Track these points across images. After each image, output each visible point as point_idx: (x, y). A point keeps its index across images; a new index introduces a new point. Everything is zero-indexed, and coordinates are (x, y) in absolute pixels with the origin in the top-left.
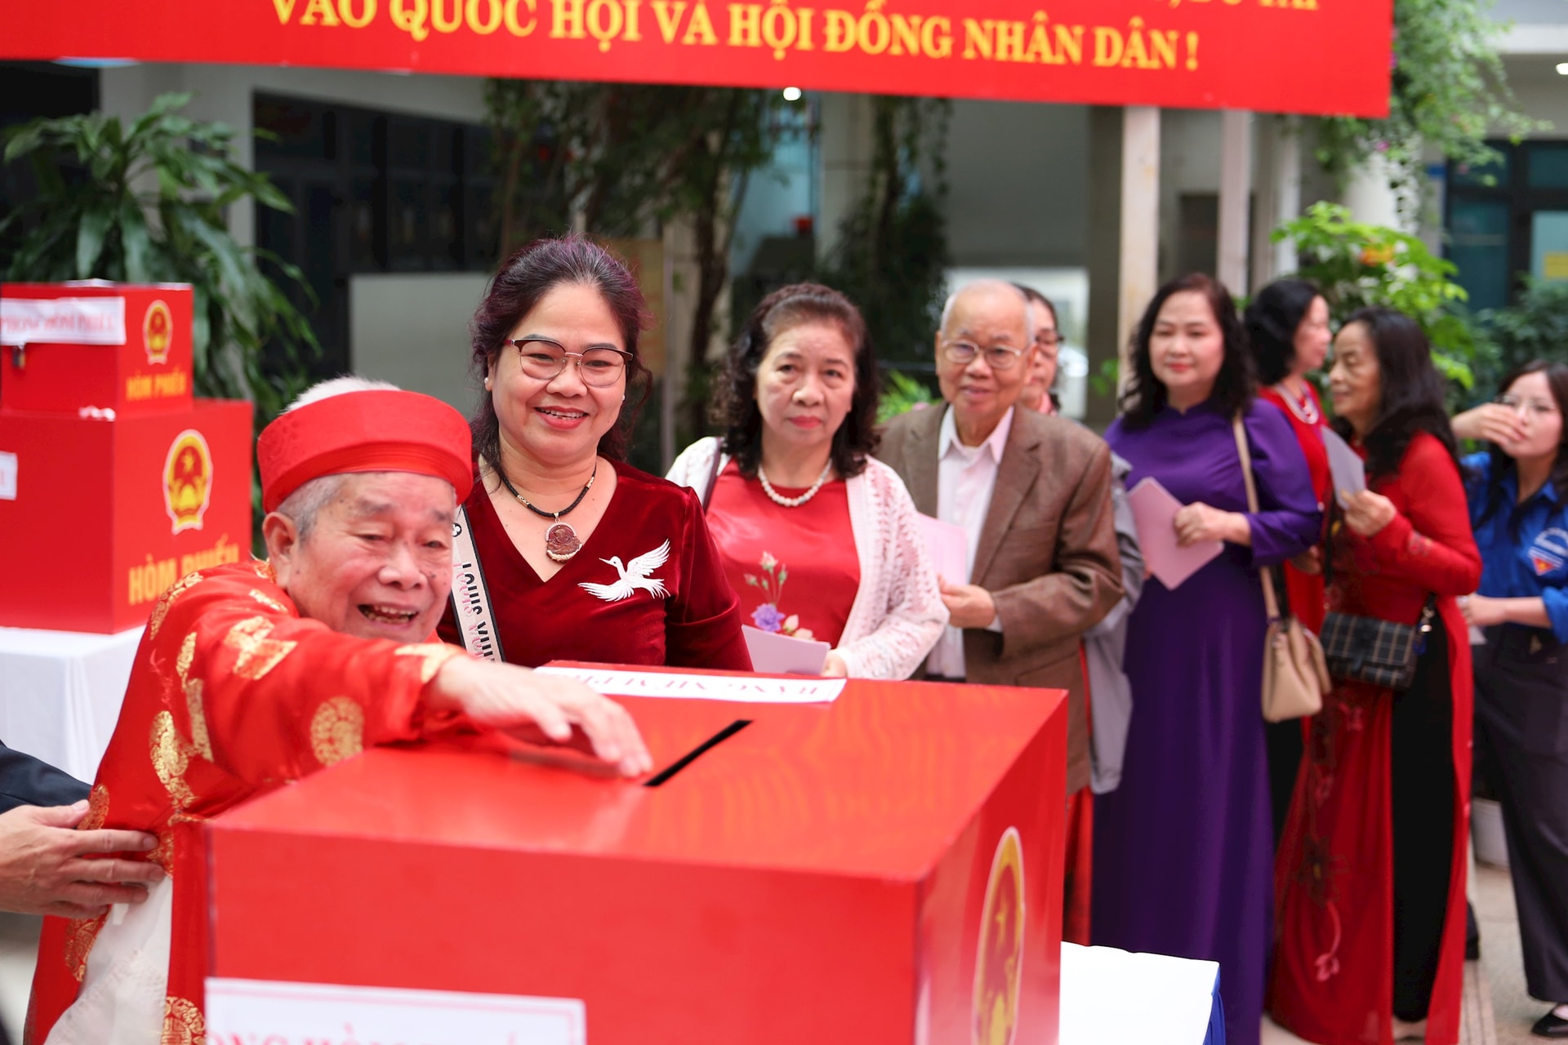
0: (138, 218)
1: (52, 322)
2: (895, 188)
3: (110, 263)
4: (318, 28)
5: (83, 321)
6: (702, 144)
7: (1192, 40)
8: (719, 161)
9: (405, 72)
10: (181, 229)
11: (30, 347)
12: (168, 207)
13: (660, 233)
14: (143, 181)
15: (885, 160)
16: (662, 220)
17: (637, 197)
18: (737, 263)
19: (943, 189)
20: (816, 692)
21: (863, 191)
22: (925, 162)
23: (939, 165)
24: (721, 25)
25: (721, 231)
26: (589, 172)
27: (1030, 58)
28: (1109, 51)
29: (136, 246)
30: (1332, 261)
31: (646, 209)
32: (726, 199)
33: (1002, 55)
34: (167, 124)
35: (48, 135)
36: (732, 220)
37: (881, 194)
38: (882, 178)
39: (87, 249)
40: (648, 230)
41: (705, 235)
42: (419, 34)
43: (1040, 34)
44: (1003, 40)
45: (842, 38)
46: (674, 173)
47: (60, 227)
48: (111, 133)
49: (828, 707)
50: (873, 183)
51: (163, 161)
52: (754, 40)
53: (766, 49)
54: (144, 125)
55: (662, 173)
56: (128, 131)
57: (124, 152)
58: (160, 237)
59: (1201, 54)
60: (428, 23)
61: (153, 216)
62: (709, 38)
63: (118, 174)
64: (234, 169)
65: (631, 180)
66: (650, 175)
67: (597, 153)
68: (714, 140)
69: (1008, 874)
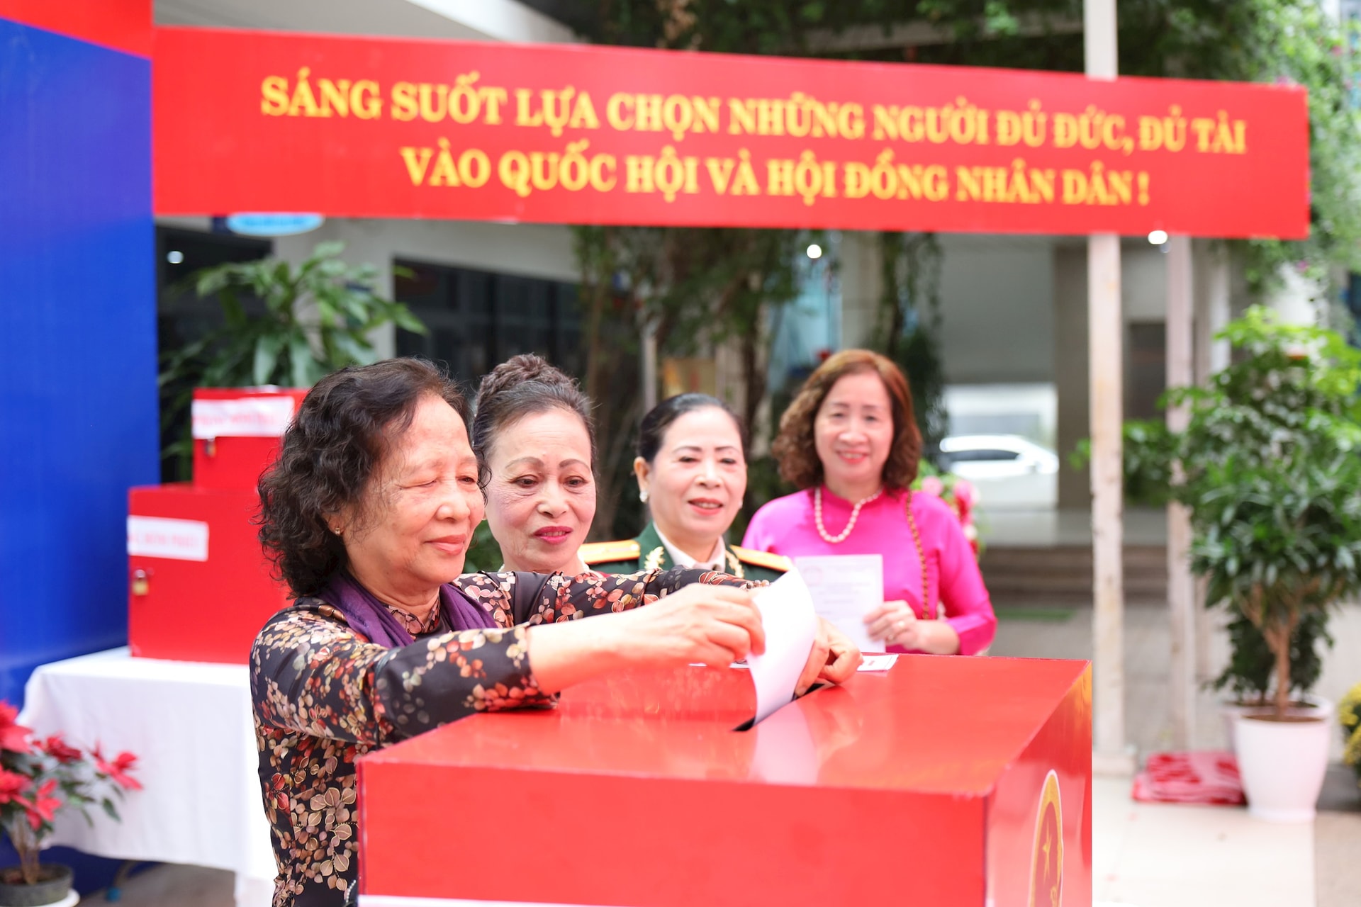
0: (302, 339)
1: (236, 419)
2: (898, 321)
3: (281, 374)
4: (444, 189)
5: (260, 418)
6: (744, 285)
7: (1144, 180)
8: (759, 296)
9: (511, 221)
10: (337, 350)
11: (219, 440)
12: (326, 332)
13: (713, 354)
14: (308, 312)
15: (890, 298)
16: (715, 341)
17: (694, 326)
18: (775, 379)
19: (937, 320)
20: (874, 664)
21: (873, 323)
22: (922, 300)
23: (934, 301)
24: (762, 177)
25: (761, 353)
26: (658, 307)
27: (1011, 198)
28: (1075, 189)
29: (301, 361)
30: (1265, 355)
31: (702, 336)
32: (765, 327)
33: (988, 196)
34: (327, 267)
35: (233, 278)
36: (770, 344)
37: (888, 325)
38: (889, 313)
39: (263, 364)
40: (704, 351)
41: (749, 356)
42: (523, 190)
43: (1019, 179)
44: (989, 184)
45: (859, 186)
46: (726, 305)
47: (242, 348)
48: (281, 274)
49: (885, 675)
50: (881, 316)
51: (323, 295)
52: (788, 190)
53: (798, 197)
54: (309, 267)
55: (715, 305)
56: (295, 272)
57: (293, 290)
58: (321, 356)
59: (1152, 190)
60: (530, 182)
61: (315, 339)
62: (753, 188)
63: (287, 307)
64: (379, 301)
65: (690, 312)
66: (705, 307)
67: (664, 291)
68: (755, 281)
69: (1050, 809)
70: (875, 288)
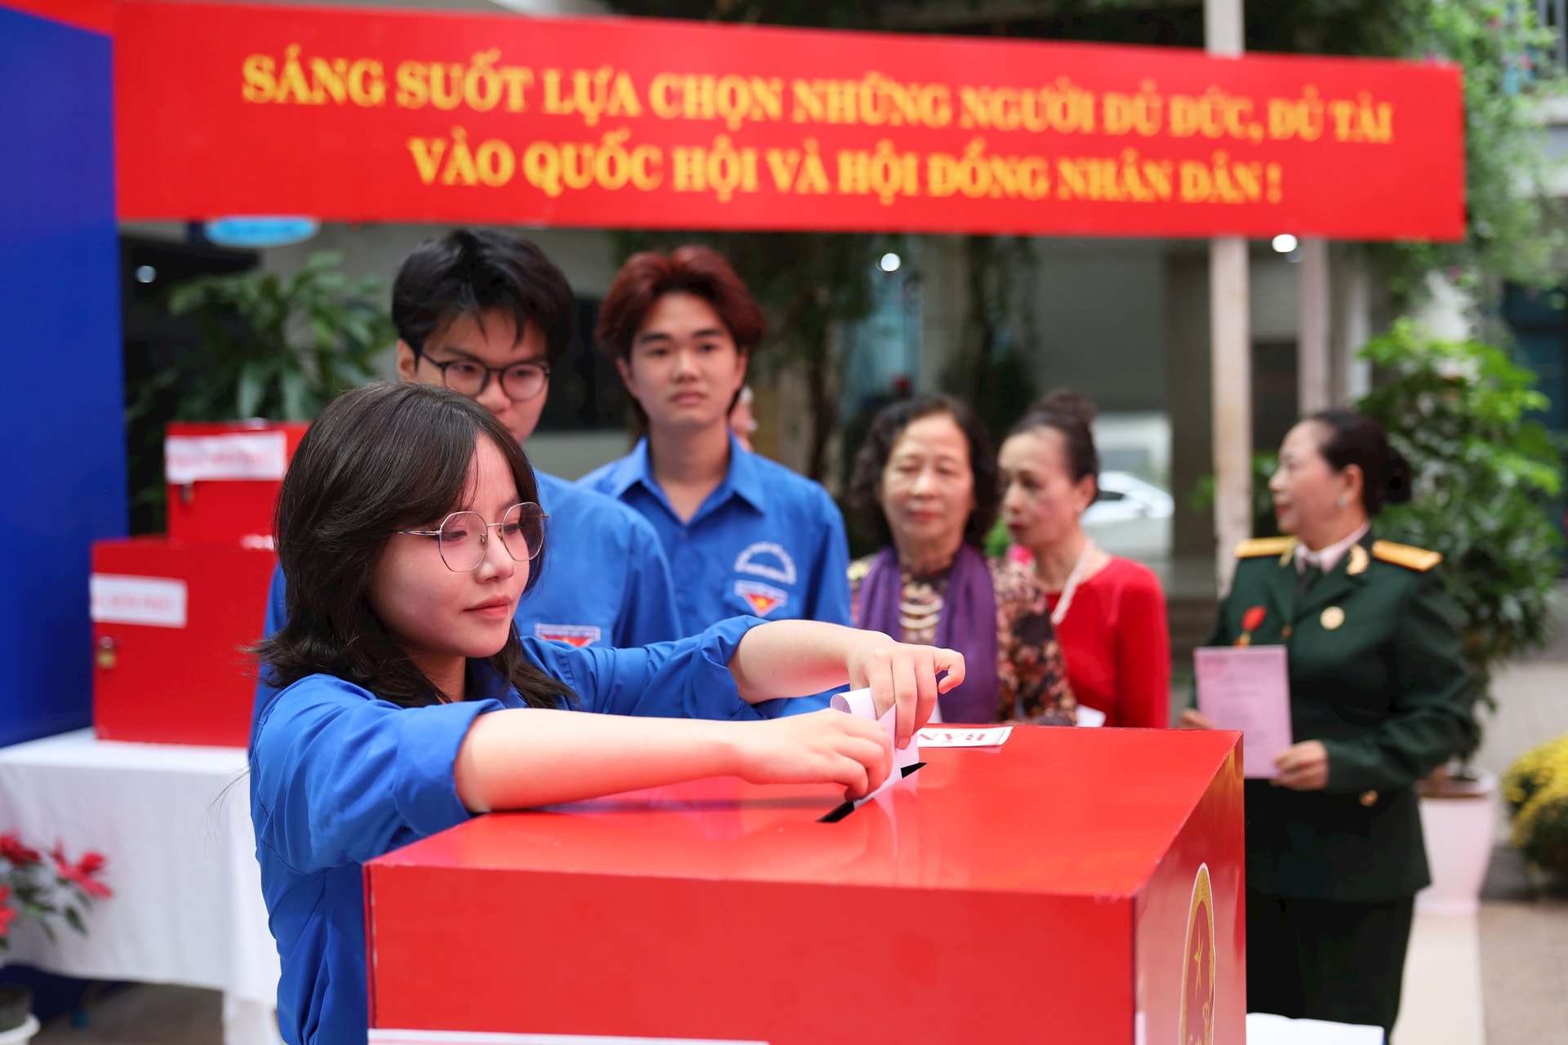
0: (294, 365)
1: (220, 458)
2: (988, 340)
3: (270, 406)
4: (460, 187)
5: (245, 458)
6: (810, 299)
7: (1274, 174)
8: (828, 313)
9: (538, 224)
10: (335, 376)
11: (199, 485)
12: (323, 357)
14: (301, 333)
19: (1033, 340)
20: (984, 739)
22: (1016, 317)
23: (1029, 318)
24: (832, 172)
25: (831, 380)
27: (1121, 196)
28: (1196, 183)
29: (294, 392)
30: (1415, 376)
31: (762, 360)
32: (835, 348)
33: (1095, 193)
34: (323, 281)
35: (213, 296)
36: (841, 368)
37: (975, 347)
38: (977, 332)
39: (249, 395)
41: (816, 383)
42: (552, 189)
43: (1131, 173)
44: (1095, 179)
45: (944, 182)
46: (790, 324)
48: (269, 288)
51: (317, 313)
52: (862, 187)
53: (874, 195)
54: (302, 280)
56: (286, 286)
57: (283, 308)
58: (317, 384)
59: (1285, 184)
60: (561, 180)
61: (310, 365)
62: (821, 185)
63: (276, 327)
68: (823, 295)
69: (1202, 911)
70: (960, 302)
